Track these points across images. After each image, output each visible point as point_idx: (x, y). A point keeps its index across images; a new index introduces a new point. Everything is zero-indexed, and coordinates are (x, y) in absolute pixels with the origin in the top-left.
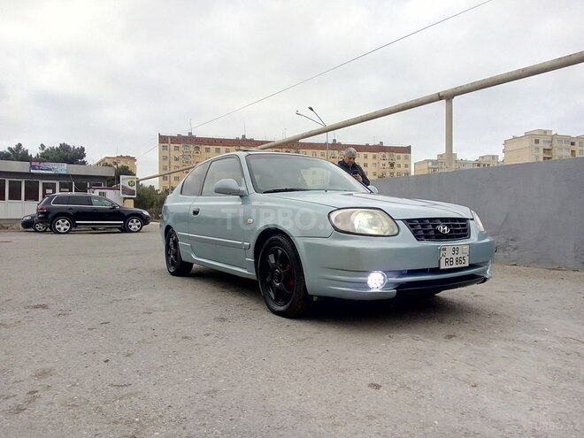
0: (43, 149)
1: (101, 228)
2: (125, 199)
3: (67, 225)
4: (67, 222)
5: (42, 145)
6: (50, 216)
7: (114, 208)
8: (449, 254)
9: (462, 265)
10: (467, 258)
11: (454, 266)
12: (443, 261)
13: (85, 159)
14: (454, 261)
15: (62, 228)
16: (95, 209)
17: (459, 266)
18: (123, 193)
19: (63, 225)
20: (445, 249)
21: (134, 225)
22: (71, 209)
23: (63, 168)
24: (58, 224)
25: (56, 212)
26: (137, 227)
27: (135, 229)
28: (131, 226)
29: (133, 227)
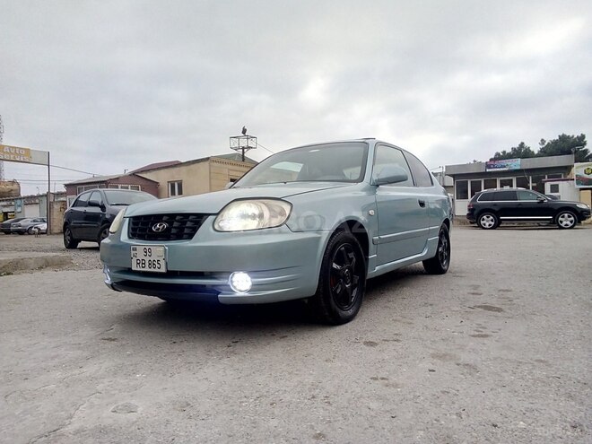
0: (543, 144)
1: (528, 223)
2: (581, 189)
3: (492, 221)
4: (491, 218)
5: (542, 140)
6: (475, 212)
7: (542, 201)
8: (141, 256)
9: (157, 270)
10: (163, 263)
11: (147, 269)
12: (134, 262)
13: (586, 147)
14: (147, 264)
15: (487, 224)
16: (520, 204)
17: (152, 270)
18: (577, 184)
19: (487, 221)
20: (135, 249)
21: (566, 220)
22: (495, 205)
23: (516, 164)
24: (483, 220)
25: (481, 208)
26: (568, 223)
27: (567, 225)
28: (561, 222)
29: (565, 223)
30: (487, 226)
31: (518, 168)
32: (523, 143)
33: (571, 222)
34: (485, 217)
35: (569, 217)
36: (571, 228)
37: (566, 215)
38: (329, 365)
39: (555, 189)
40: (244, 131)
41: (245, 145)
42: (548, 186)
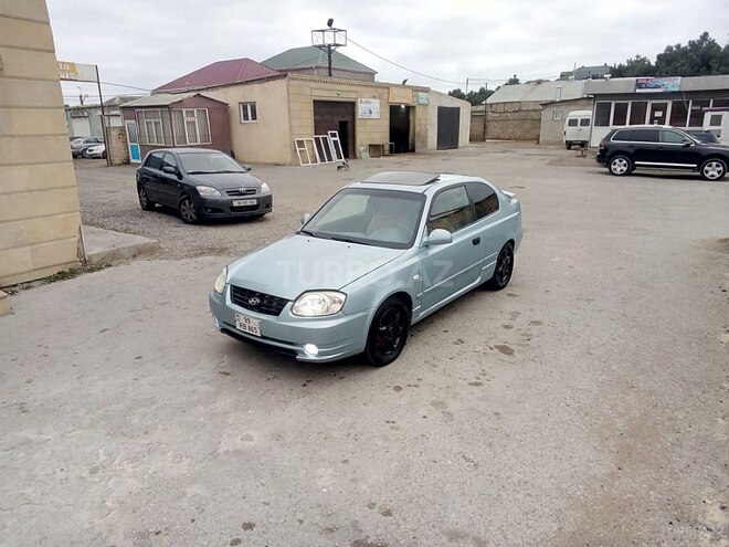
3: (625, 165)
4: (625, 162)
6: (607, 154)
9: (254, 333)
10: (258, 329)
15: (618, 170)
17: (251, 332)
21: (713, 170)
23: (675, 84)
24: (615, 164)
25: (615, 149)
26: (715, 173)
27: (712, 176)
28: (707, 172)
29: (711, 173)
30: (618, 172)
31: (677, 89)
32: (706, 34)
33: (719, 172)
34: (617, 161)
35: (718, 166)
36: (717, 180)
37: (714, 164)
38: (365, 407)
39: (716, 121)
40: (330, 23)
41: (331, 42)
42: (708, 117)
